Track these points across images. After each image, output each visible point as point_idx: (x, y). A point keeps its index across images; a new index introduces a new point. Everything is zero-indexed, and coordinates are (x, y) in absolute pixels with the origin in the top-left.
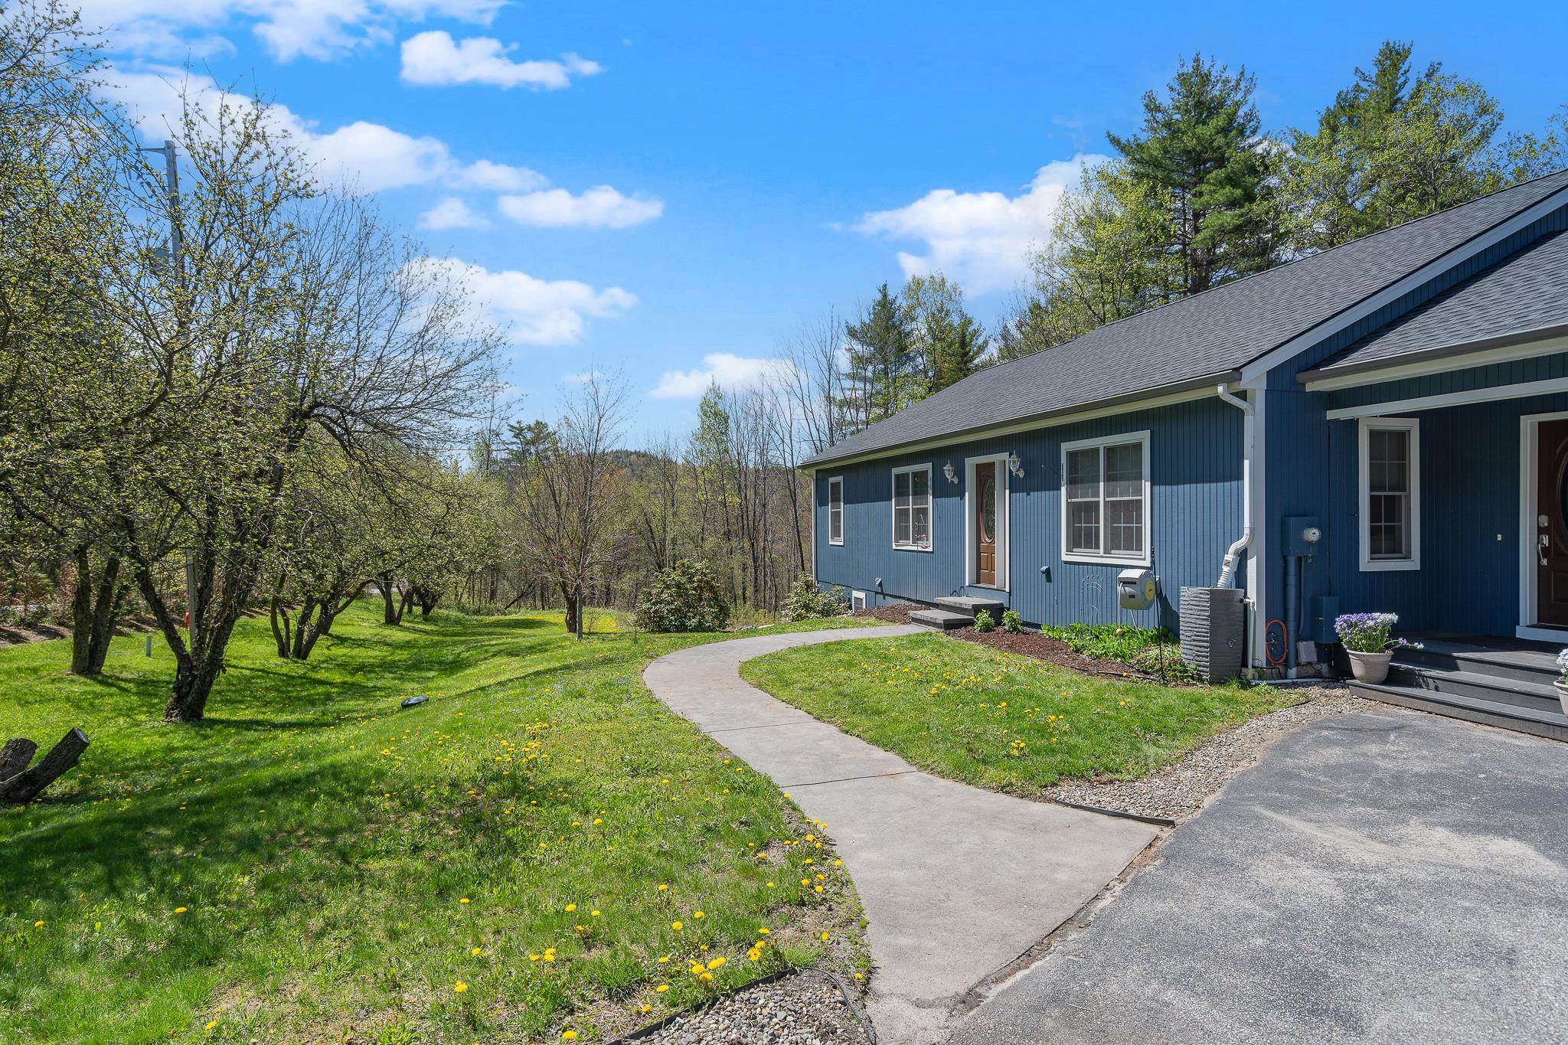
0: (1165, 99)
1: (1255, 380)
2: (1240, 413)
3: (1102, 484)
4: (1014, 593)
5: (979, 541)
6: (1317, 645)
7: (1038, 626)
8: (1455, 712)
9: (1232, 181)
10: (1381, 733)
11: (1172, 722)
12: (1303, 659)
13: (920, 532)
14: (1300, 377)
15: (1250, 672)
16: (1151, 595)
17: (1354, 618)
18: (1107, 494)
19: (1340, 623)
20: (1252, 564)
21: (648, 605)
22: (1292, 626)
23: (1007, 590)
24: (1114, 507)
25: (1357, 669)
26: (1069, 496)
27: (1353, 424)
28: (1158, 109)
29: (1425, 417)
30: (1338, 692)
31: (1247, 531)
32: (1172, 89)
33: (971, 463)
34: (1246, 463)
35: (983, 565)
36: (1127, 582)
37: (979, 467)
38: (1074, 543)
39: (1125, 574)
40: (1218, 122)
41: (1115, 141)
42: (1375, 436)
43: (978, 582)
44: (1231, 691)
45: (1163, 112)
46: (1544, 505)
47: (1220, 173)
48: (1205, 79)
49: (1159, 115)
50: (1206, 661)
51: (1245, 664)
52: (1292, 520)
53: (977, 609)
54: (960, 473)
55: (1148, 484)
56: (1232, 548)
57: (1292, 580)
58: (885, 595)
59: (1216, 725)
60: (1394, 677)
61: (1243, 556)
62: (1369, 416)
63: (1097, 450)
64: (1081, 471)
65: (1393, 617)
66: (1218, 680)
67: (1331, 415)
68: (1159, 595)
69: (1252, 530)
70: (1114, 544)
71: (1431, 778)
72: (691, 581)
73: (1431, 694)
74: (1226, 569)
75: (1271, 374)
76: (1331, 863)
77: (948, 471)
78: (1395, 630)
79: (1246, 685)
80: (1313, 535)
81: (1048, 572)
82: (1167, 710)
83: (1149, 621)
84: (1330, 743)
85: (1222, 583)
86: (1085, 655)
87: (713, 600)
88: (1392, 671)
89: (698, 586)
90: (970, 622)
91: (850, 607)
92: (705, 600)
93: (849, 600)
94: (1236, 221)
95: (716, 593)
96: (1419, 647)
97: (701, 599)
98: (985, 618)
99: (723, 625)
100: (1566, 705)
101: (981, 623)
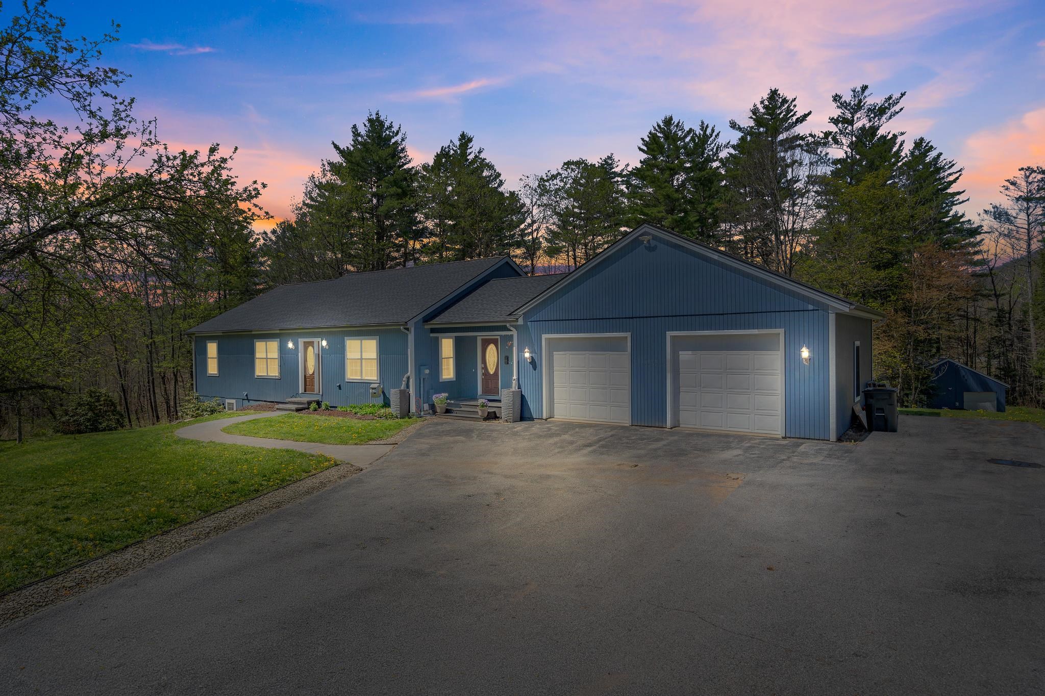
0: (362, 130)
1: (411, 326)
2: (407, 336)
4: (324, 395)
5: (305, 374)
6: (429, 405)
7: (336, 407)
8: (461, 418)
9: (395, 183)
10: (442, 424)
11: (392, 427)
12: (425, 409)
14: (423, 324)
15: (411, 414)
16: (381, 392)
17: (437, 395)
19: (434, 397)
20: (411, 381)
21: (67, 418)
22: (422, 398)
23: (321, 393)
24: (366, 362)
25: (438, 410)
26: (348, 357)
27: (437, 338)
28: (359, 135)
29: (456, 337)
30: (434, 416)
32: (365, 125)
33: (301, 341)
34: (409, 350)
35: (308, 384)
36: (373, 389)
37: (305, 343)
38: (350, 375)
39: (372, 386)
40: (389, 151)
41: (336, 147)
42: (443, 341)
43: (305, 391)
44: (407, 419)
45: (362, 137)
46: (483, 362)
47: (391, 178)
48: (382, 124)
49: (360, 139)
50: (398, 412)
51: (409, 412)
52: (422, 367)
53: (309, 403)
54: (296, 344)
55: (379, 354)
56: (406, 376)
57: (422, 385)
58: (249, 400)
59: (404, 427)
60: (447, 411)
61: (408, 378)
62: (441, 336)
65: (447, 395)
66: (403, 417)
67: (432, 335)
68: (383, 392)
69: (411, 370)
70: (366, 375)
71: (450, 430)
72: (98, 401)
73: (455, 414)
74: (403, 383)
75: (417, 323)
76: (428, 444)
78: (447, 398)
79: (410, 418)
80: (427, 371)
81: (340, 386)
82: (390, 425)
83: (380, 401)
84: (430, 427)
85: (402, 388)
86: (359, 415)
87: (114, 411)
88: (447, 409)
89: (105, 403)
90: (308, 408)
91: (225, 408)
92: (109, 411)
93: (223, 404)
94: (399, 206)
95: (115, 407)
96: (452, 402)
97: (106, 411)
98: (313, 406)
99: (122, 426)
100: (480, 413)
101: (312, 408)
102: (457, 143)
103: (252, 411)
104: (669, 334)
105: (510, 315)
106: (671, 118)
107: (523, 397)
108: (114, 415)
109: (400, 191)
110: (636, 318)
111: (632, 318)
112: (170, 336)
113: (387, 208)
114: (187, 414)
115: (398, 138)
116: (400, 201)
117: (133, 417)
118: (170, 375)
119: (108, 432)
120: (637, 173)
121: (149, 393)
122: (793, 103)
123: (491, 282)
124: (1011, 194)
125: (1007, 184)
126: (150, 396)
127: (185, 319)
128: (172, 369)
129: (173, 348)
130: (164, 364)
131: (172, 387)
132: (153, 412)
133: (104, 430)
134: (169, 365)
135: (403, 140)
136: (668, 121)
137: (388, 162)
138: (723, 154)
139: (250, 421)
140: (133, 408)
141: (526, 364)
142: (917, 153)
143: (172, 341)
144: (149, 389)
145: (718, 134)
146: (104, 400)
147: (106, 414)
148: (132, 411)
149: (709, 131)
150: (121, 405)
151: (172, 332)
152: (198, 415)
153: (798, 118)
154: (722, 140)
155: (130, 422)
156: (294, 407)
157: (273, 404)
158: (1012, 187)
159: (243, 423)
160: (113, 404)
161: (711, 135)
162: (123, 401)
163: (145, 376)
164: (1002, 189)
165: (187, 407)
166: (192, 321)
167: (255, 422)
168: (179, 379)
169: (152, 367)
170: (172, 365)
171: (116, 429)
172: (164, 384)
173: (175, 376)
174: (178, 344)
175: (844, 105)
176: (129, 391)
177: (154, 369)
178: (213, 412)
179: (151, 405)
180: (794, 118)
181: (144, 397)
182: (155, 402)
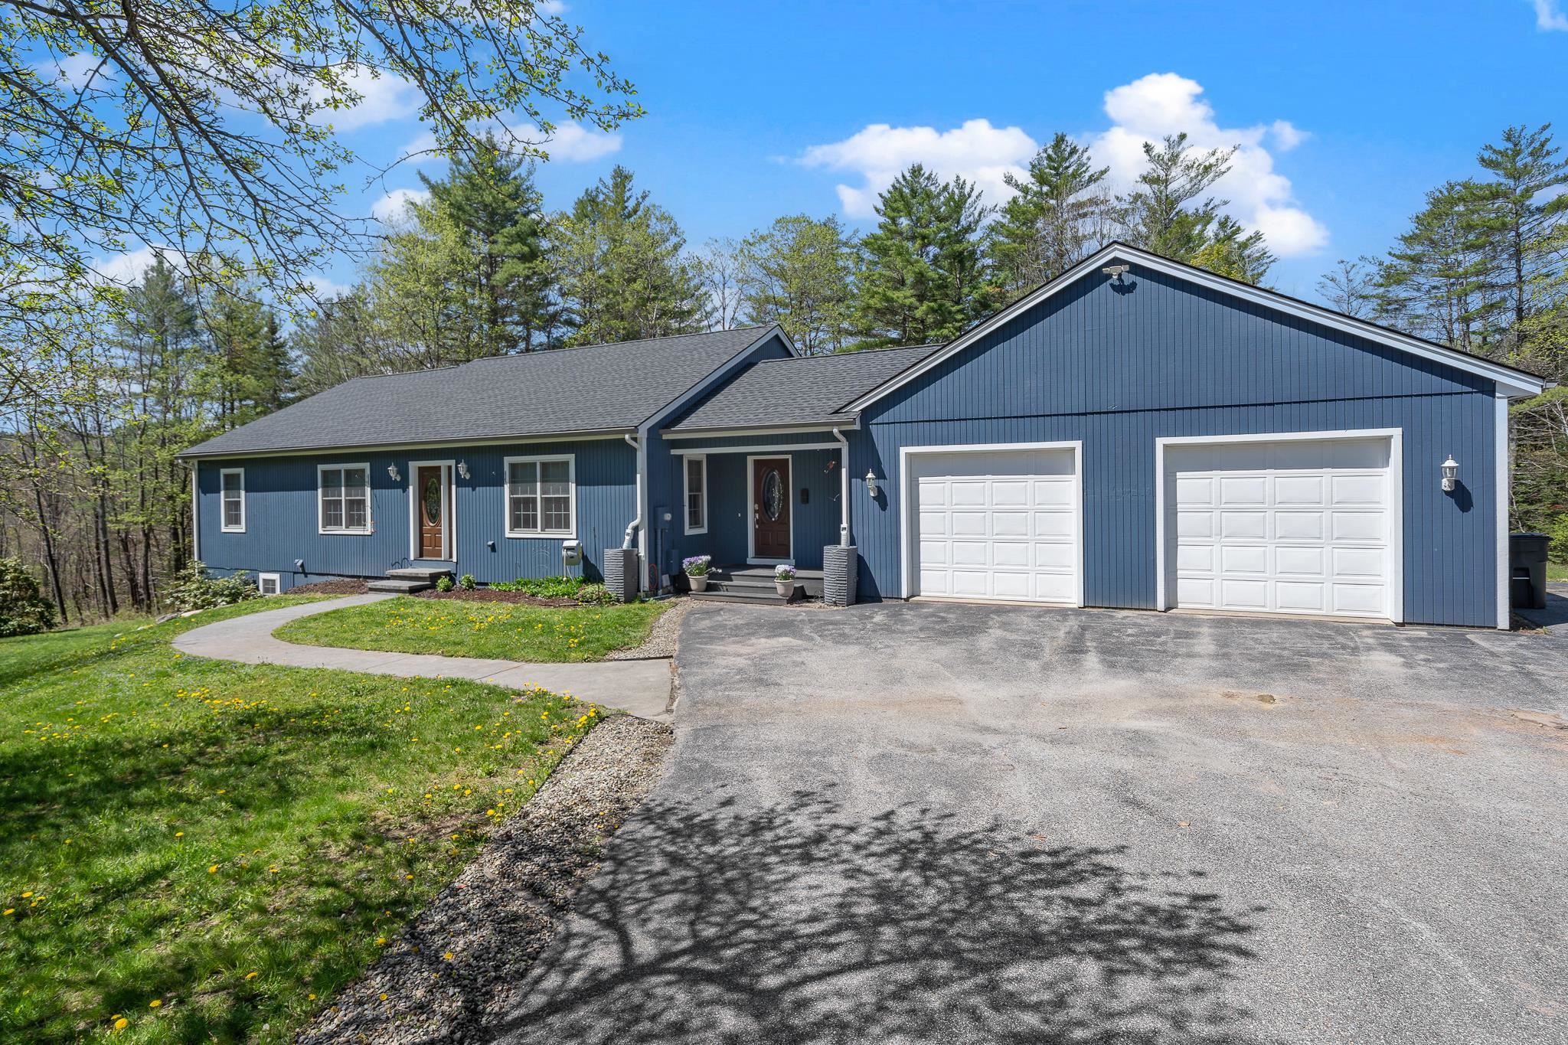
1: (643, 434)
2: (635, 450)
3: (538, 484)
4: (461, 563)
5: (421, 524)
6: (672, 576)
7: (486, 584)
8: (737, 599)
9: (520, 238)
10: (718, 611)
11: (627, 621)
12: (666, 584)
13: (356, 520)
14: (661, 431)
15: (642, 594)
16: (580, 556)
17: (692, 559)
18: (543, 492)
19: (686, 561)
20: (642, 535)
22: (660, 566)
23: (455, 561)
24: (547, 501)
25: (693, 585)
26: (512, 492)
27: (681, 457)
29: (709, 456)
30: (685, 599)
31: (639, 516)
33: (413, 466)
34: (638, 476)
36: (569, 549)
37: (422, 470)
38: (516, 524)
39: (566, 544)
40: (508, 189)
41: (425, 179)
42: (690, 462)
43: (421, 555)
44: (636, 605)
46: (756, 501)
47: (513, 230)
48: (495, 148)
49: (461, 169)
50: (621, 591)
51: (639, 591)
52: (660, 509)
53: (434, 578)
54: (404, 472)
55: (574, 485)
56: (631, 526)
57: (659, 541)
58: (306, 574)
60: (710, 588)
61: (636, 529)
62: (689, 453)
63: (535, 464)
64: (521, 475)
65: (708, 558)
66: (629, 600)
67: (674, 452)
68: (584, 556)
69: (642, 515)
70: (547, 525)
71: (747, 624)
73: (726, 593)
74: (627, 538)
75: (649, 430)
76: (738, 654)
77: (392, 470)
78: (709, 564)
79: (642, 601)
80: (668, 517)
81: (493, 548)
83: (579, 572)
84: (701, 618)
85: (625, 545)
86: (539, 597)
87: (34, 598)
88: (708, 584)
89: (13, 585)
90: (433, 586)
91: (257, 588)
92: (23, 599)
93: (255, 582)
94: (526, 272)
95: (36, 590)
96: (720, 571)
97: (17, 599)
98: (443, 582)
99: (50, 625)
100: (780, 590)
101: (442, 585)
102: (610, 182)
103: (319, 595)
104: (1160, 442)
105: (836, 412)
106: (920, 168)
107: (860, 560)
108: (33, 605)
109: (526, 249)
110: (1093, 413)
111: (1085, 414)
112: (138, 471)
113: (506, 275)
114: (183, 602)
115: (522, 171)
116: (527, 265)
117: (69, 604)
118: (137, 535)
119: (21, 638)
120: (871, 243)
121: (99, 564)
122: (1086, 155)
123: (761, 365)
124: (1328, 293)
125: (1323, 280)
126: (100, 570)
127: (163, 445)
128: (141, 526)
129: (143, 492)
130: (126, 517)
131: (141, 553)
132: (105, 597)
133: (13, 634)
134: (136, 519)
135: (530, 173)
136: (916, 171)
137: (507, 205)
138: (988, 221)
139: (327, 614)
140: (69, 590)
141: (865, 500)
142: (1222, 235)
143: (141, 479)
144: (99, 559)
145: (980, 195)
146: (12, 579)
147: (16, 606)
148: (66, 595)
149: (967, 190)
150: (46, 585)
151: (141, 466)
152: (206, 604)
153: (1092, 175)
154: (986, 202)
155: (64, 612)
156: (406, 585)
157: (358, 583)
158: (1330, 284)
159: (315, 619)
160: (30, 585)
161: (969, 196)
162: (51, 578)
163: (92, 537)
164: (1318, 287)
165: (182, 588)
166: (175, 447)
167: (338, 615)
168: (152, 542)
169: (104, 523)
170: (141, 519)
171: (36, 631)
172: (126, 549)
173: (146, 536)
174: (150, 485)
175: (1157, 159)
176: (61, 562)
177: (109, 525)
178: (234, 596)
179: (102, 585)
180: (1087, 175)
181: (88, 571)
182: (110, 578)
